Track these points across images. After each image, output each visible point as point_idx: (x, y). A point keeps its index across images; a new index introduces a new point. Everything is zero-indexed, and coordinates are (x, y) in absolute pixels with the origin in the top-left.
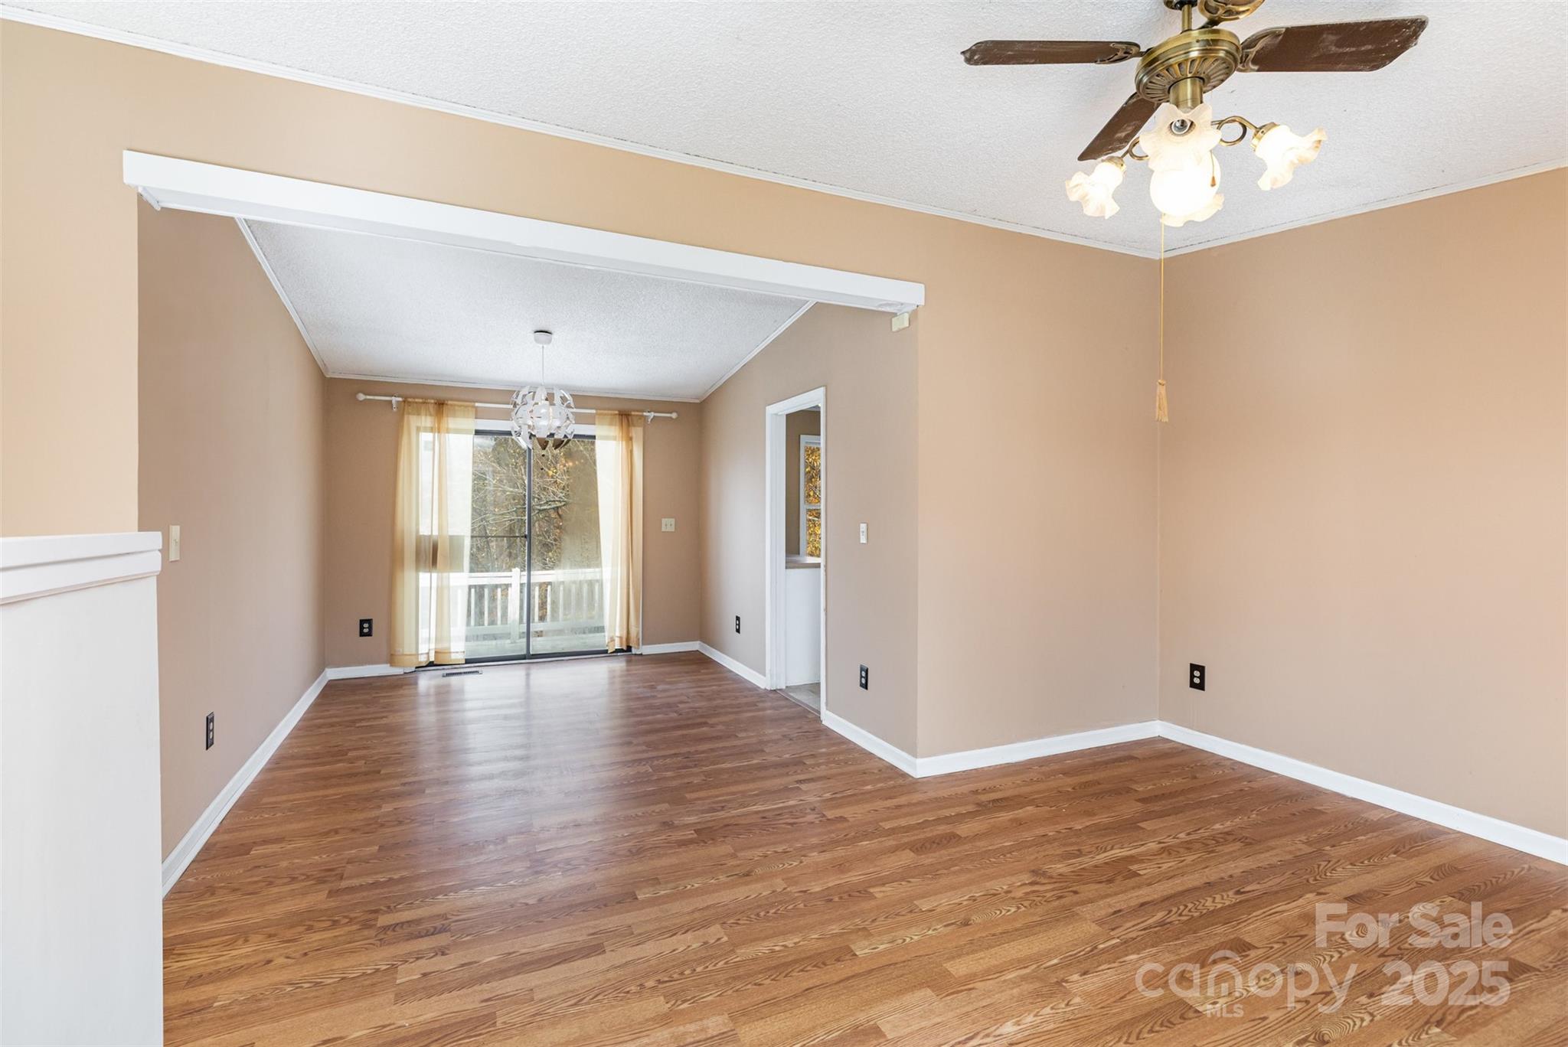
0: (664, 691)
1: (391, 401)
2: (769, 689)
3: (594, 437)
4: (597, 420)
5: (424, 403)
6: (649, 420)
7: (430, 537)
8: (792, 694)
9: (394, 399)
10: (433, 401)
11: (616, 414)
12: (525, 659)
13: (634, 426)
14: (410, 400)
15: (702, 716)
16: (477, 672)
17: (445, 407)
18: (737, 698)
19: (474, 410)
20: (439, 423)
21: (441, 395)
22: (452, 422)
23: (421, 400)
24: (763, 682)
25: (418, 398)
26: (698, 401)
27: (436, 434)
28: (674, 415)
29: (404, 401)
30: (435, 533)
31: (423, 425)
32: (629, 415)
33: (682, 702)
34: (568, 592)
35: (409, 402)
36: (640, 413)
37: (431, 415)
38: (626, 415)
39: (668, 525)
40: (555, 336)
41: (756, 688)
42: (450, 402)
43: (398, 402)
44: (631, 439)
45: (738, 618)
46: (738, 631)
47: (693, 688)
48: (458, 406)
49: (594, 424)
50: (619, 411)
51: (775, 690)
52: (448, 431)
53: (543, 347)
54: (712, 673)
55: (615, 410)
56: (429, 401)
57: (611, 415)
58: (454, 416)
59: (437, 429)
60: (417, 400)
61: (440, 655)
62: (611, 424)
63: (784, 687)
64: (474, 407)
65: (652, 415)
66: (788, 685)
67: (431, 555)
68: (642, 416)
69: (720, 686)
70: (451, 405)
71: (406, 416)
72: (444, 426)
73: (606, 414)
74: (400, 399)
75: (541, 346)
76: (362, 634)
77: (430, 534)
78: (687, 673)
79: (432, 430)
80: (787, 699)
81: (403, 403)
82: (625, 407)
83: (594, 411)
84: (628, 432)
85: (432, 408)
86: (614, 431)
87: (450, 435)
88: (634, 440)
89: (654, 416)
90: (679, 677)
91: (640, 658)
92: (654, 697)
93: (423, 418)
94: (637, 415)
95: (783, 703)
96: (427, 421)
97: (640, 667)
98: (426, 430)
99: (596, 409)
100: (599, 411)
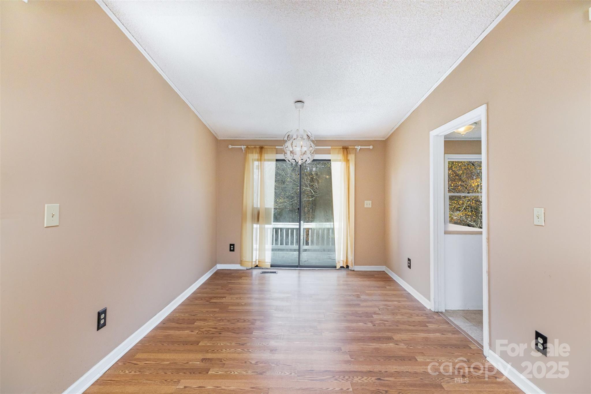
0: (365, 301)
1: (241, 148)
2: (433, 310)
3: (330, 160)
4: (331, 152)
5: (255, 148)
6: (358, 150)
7: (257, 208)
8: (451, 318)
9: (243, 147)
10: (258, 147)
11: (341, 148)
12: (297, 267)
13: (350, 154)
14: (249, 147)
15: (389, 330)
16: (275, 272)
17: (263, 150)
18: (411, 315)
19: (275, 150)
20: (261, 157)
21: (262, 144)
22: (266, 156)
23: (253, 147)
24: (429, 305)
25: (252, 146)
26: (384, 139)
27: (260, 162)
28: (371, 147)
29: (247, 148)
30: (259, 206)
31: (254, 158)
32: (347, 148)
33: (375, 313)
34: (318, 234)
35: (248, 148)
36: (353, 147)
37: (257, 153)
38: (346, 148)
39: (368, 204)
40: (305, 104)
41: (422, 308)
42: (265, 147)
43: (244, 148)
44: (348, 160)
45: (409, 260)
46: (409, 267)
47: (381, 301)
48: (269, 148)
49: (330, 154)
50: (343, 147)
51: (437, 312)
52: (265, 160)
53: (299, 110)
54: (394, 290)
55: (341, 146)
56: (257, 147)
57: (339, 149)
58: (267, 153)
59: (260, 160)
60: (252, 147)
61: (260, 262)
62: (338, 153)
63: (444, 311)
64: (275, 148)
65: (359, 147)
66: (447, 309)
67: (257, 217)
68: (354, 148)
69: (399, 301)
70: (266, 148)
71: (247, 154)
72: (263, 158)
73: (335, 149)
74: (245, 147)
75: (298, 110)
76: (231, 250)
77: (257, 207)
78: (379, 287)
79: (258, 160)
80: (449, 323)
81: (246, 149)
82: (346, 145)
83: (330, 147)
84: (347, 157)
85: (258, 150)
86: (340, 156)
87: (265, 162)
88: (350, 161)
89: (360, 148)
90: (374, 290)
91: (353, 272)
92: (358, 305)
93: (254, 155)
94: (352, 148)
95: (445, 326)
96: (256, 156)
97: (353, 279)
98: (255, 160)
99: (331, 146)
100: (332, 147)
